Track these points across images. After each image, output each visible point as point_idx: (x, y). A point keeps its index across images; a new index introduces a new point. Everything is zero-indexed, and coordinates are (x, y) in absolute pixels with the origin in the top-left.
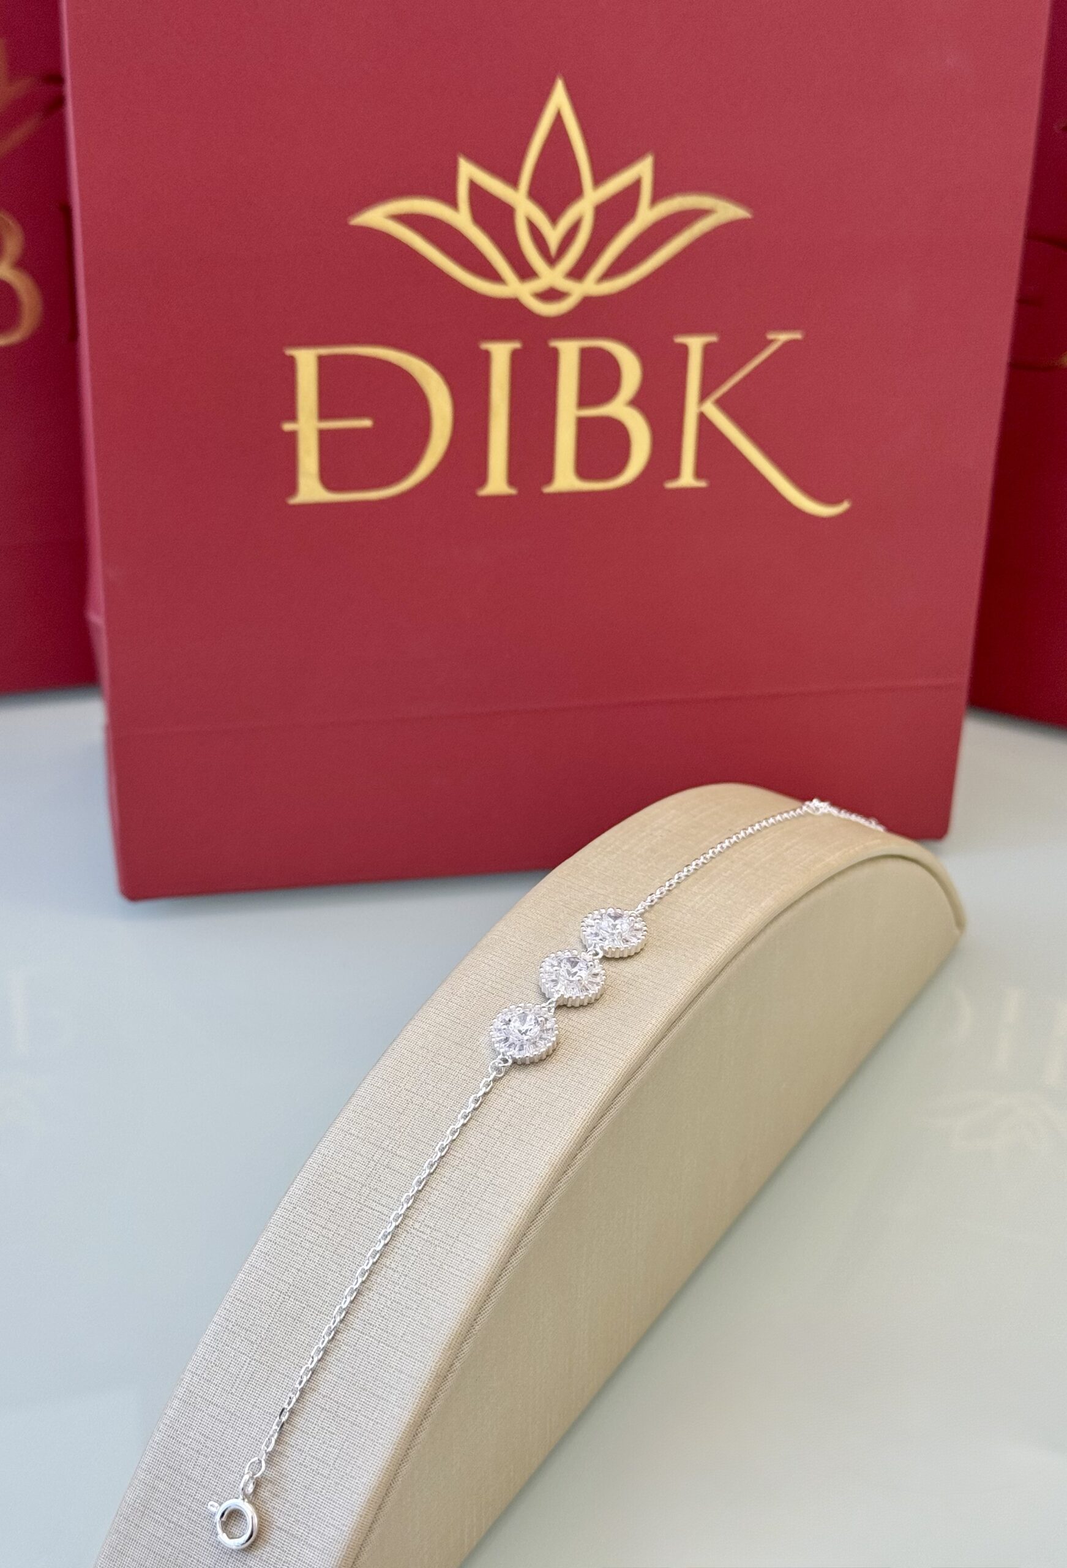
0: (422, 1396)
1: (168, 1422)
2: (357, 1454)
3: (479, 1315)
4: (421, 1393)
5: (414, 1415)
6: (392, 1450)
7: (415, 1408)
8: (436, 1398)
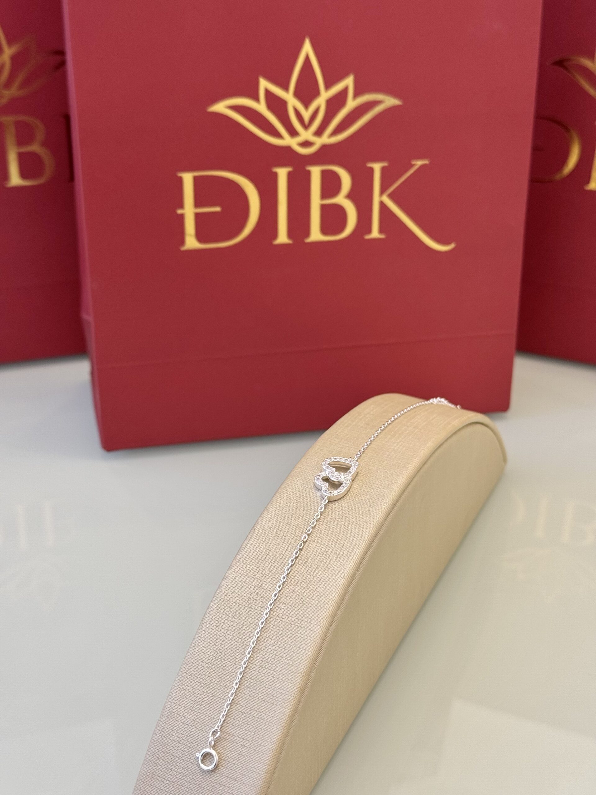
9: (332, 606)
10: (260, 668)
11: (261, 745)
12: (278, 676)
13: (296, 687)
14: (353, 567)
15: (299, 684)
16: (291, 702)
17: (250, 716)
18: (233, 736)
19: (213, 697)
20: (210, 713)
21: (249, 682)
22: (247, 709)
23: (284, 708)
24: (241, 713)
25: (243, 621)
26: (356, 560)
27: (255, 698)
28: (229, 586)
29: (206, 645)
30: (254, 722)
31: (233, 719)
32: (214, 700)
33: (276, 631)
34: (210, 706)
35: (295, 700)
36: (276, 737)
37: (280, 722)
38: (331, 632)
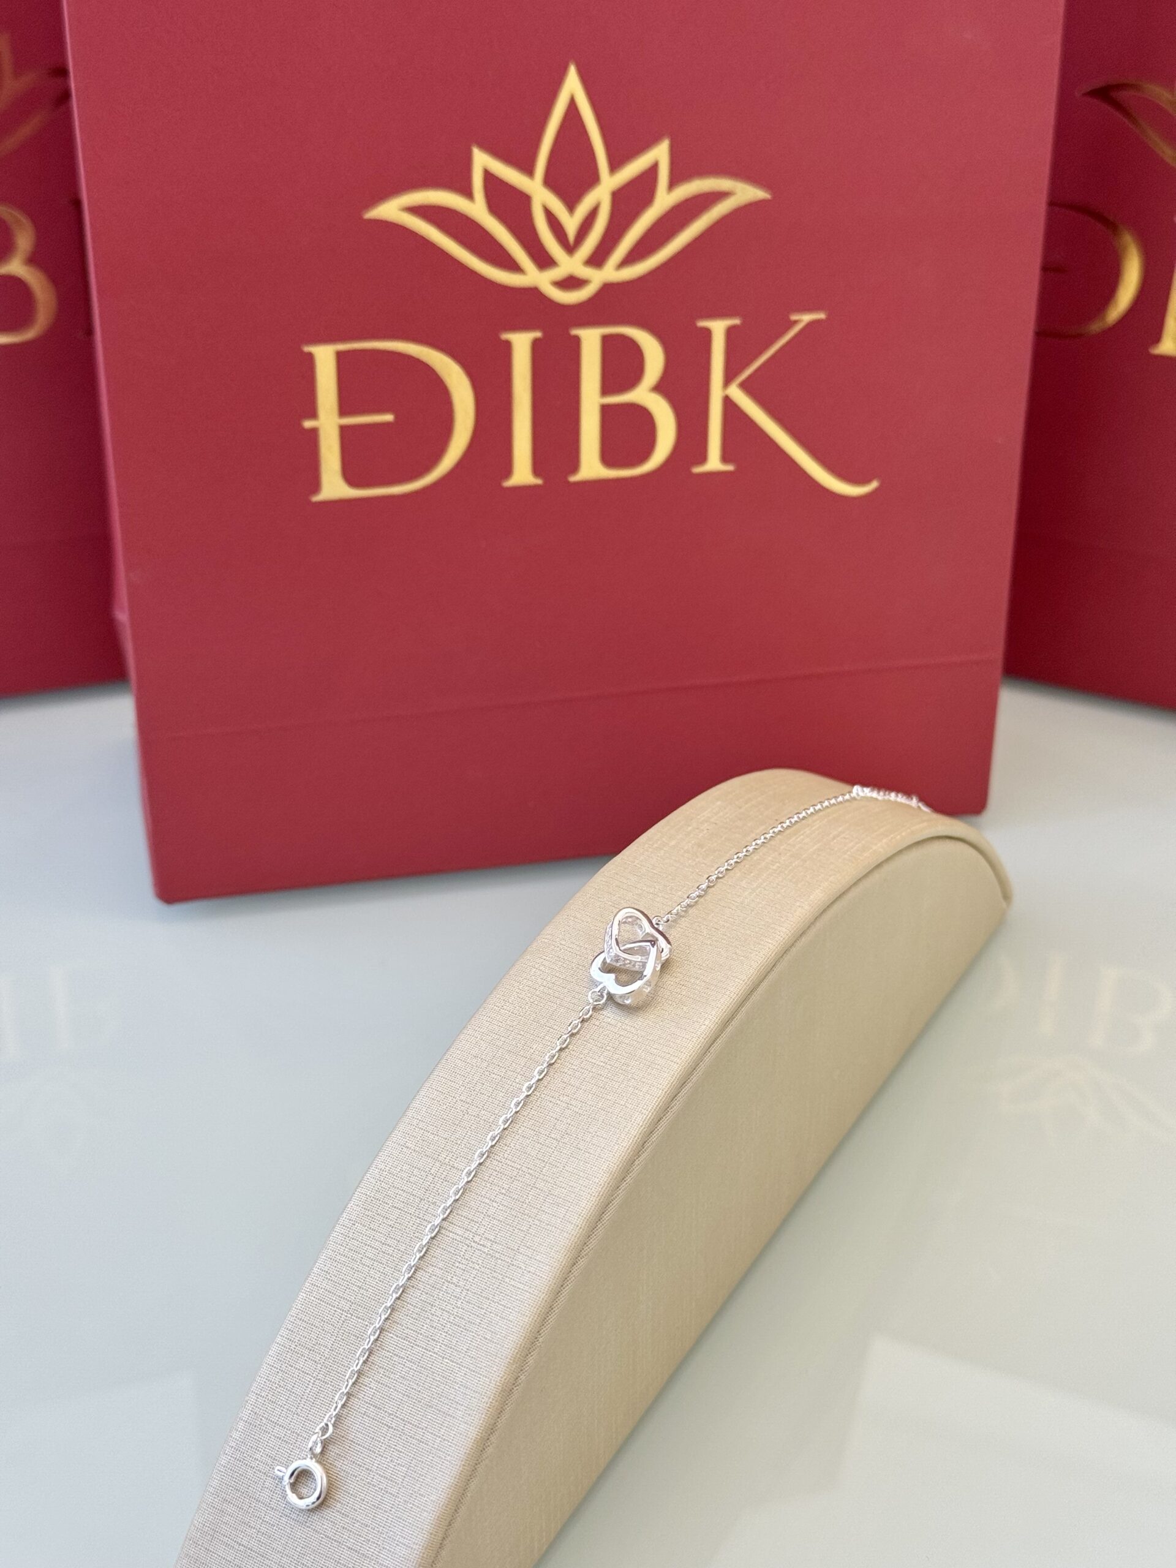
0: (488, 1411)
1: (233, 1444)
2: (426, 1472)
3: (543, 1327)
4: (487, 1408)
5: (481, 1431)
6: (460, 1467)
7: (482, 1424)
8: (501, 1412)
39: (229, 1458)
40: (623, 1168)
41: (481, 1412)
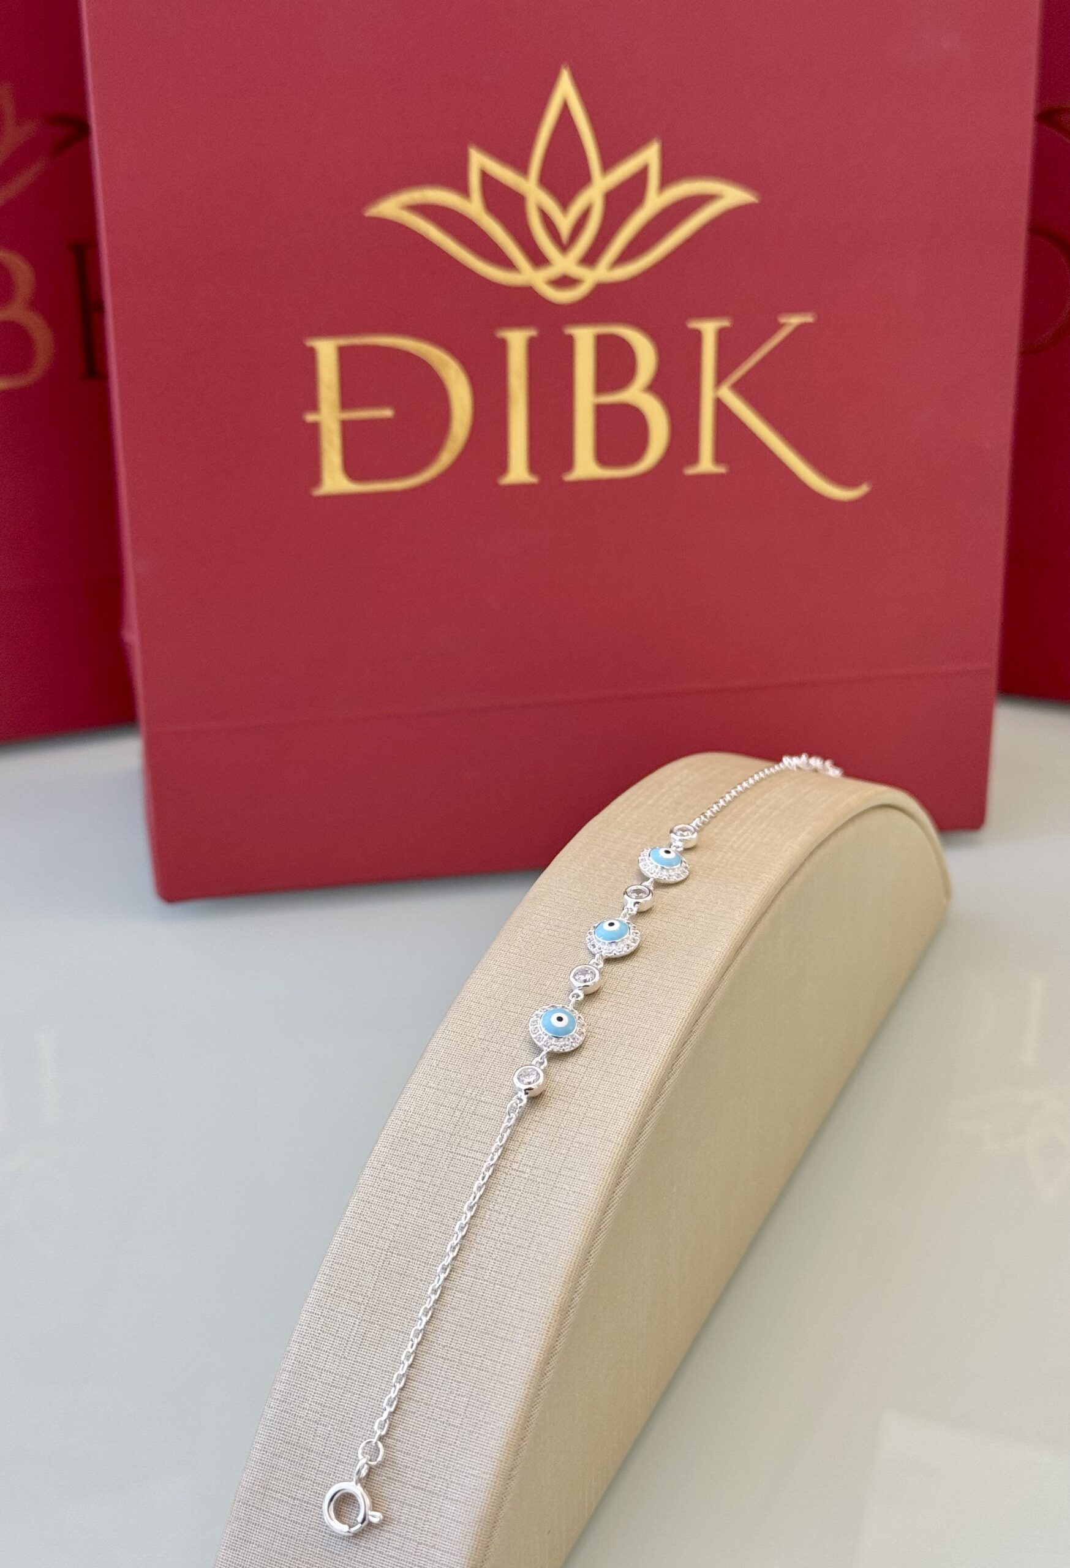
9: (619, 1144)
10: (477, 1270)
11: (484, 1420)
12: (513, 1284)
13: (551, 1306)
14: (659, 1068)
15: (556, 1298)
16: (542, 1335)
17: (459, 1365)
18: (427, 1406)
19: (384, 1330)
20: (379, 1361)
21: (456, 1297)
22: (453, 1352)
23: (528, 1346)
24: (440, 1359)
25: (441, 1179)
26: (665, 1056)
27: (469, 1330)
28: (411, 1113)
29: (367, 1229)
30: (469, 1376)
31: (424, 1373)
32: (386, 1335)
33: (508, 1196)
34: (379, 1348)
35: (551, 1330)
36: (512, 1405)
37: (521, 1374)
38: (618, 1197)
39: (275, 1410)
40: (656, 1087)
41: (542, 1333)
